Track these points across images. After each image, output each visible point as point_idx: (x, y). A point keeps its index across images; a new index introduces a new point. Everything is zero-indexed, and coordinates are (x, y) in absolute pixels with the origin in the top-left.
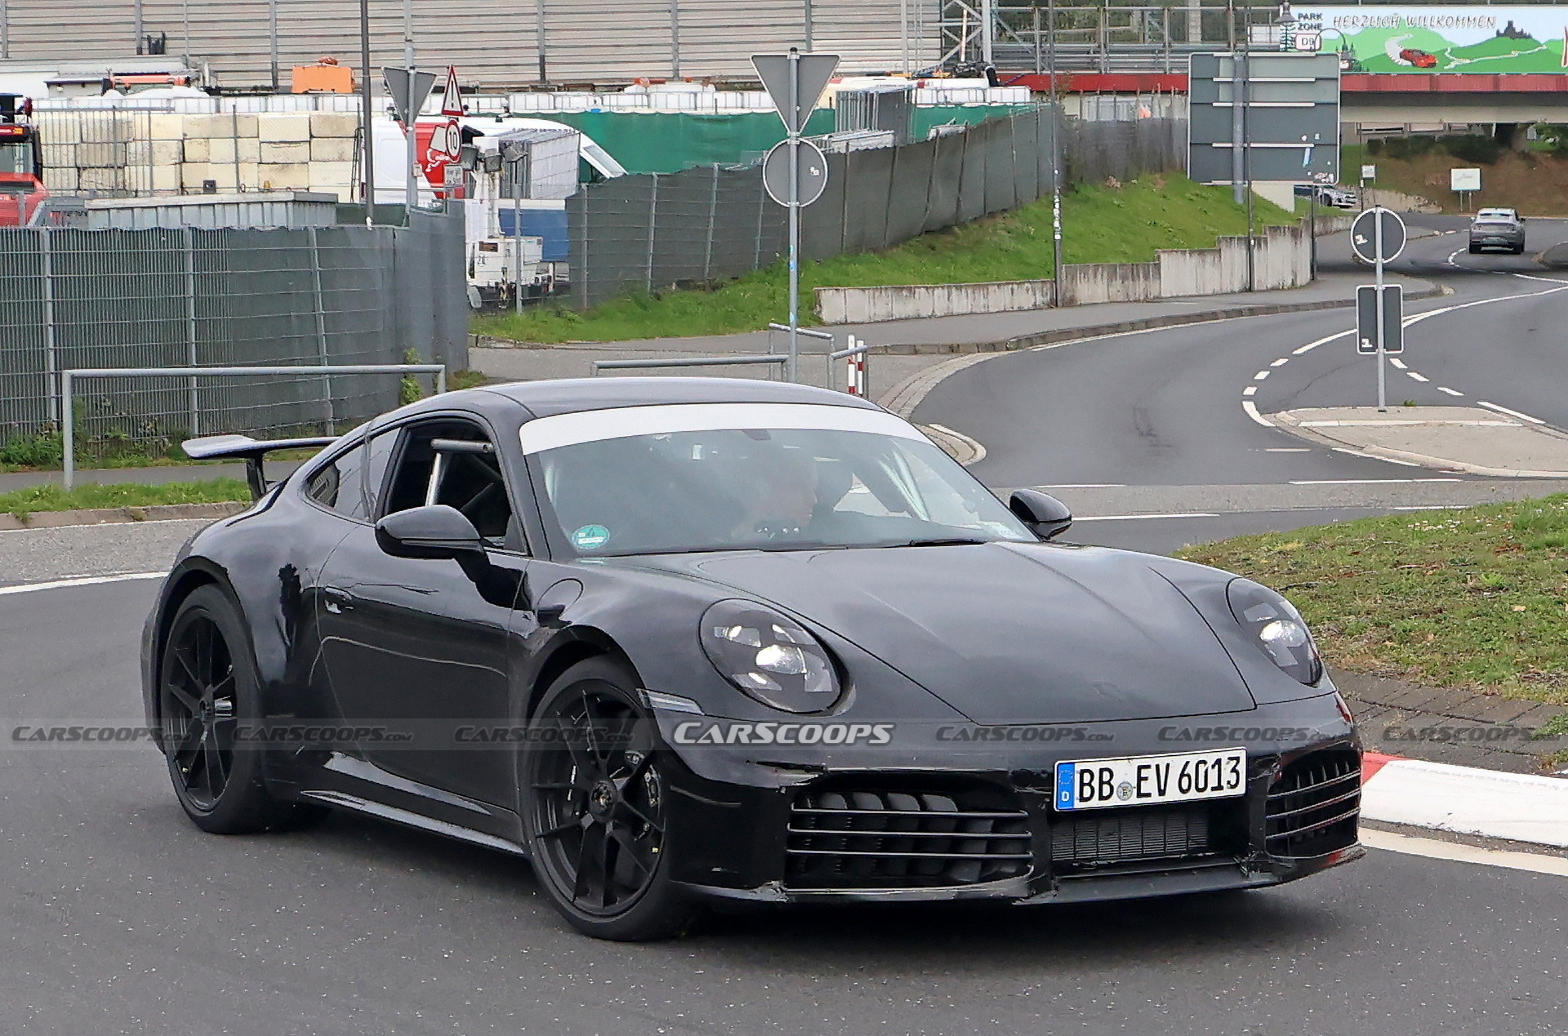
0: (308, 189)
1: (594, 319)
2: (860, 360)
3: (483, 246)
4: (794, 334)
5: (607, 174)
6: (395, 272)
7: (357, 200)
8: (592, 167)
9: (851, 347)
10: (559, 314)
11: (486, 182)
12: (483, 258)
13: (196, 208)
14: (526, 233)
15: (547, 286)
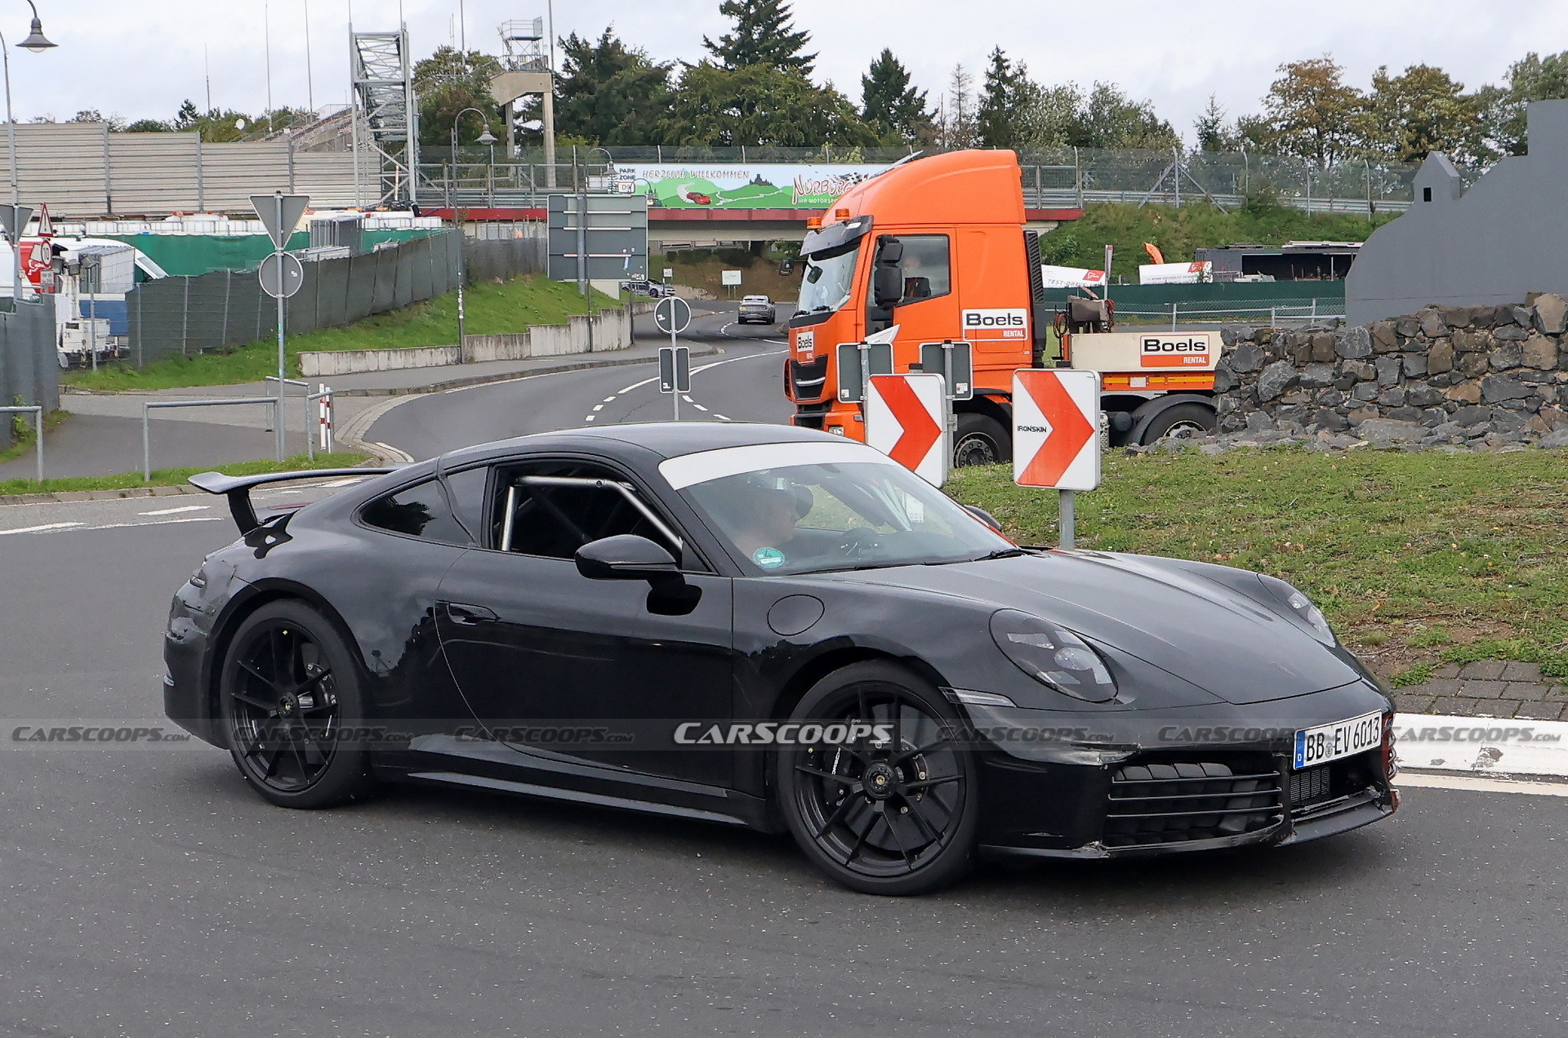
1: (147, 374)
2: (328, 400)
3: (69, 326)
4: (282, 383)
5: (154, 276)
8: (143, 271)
9: (322, 391)
10: (122, 371)
11: (70, 282)
12: (68, 334)
14: (97, 316)
15: (114, 352)
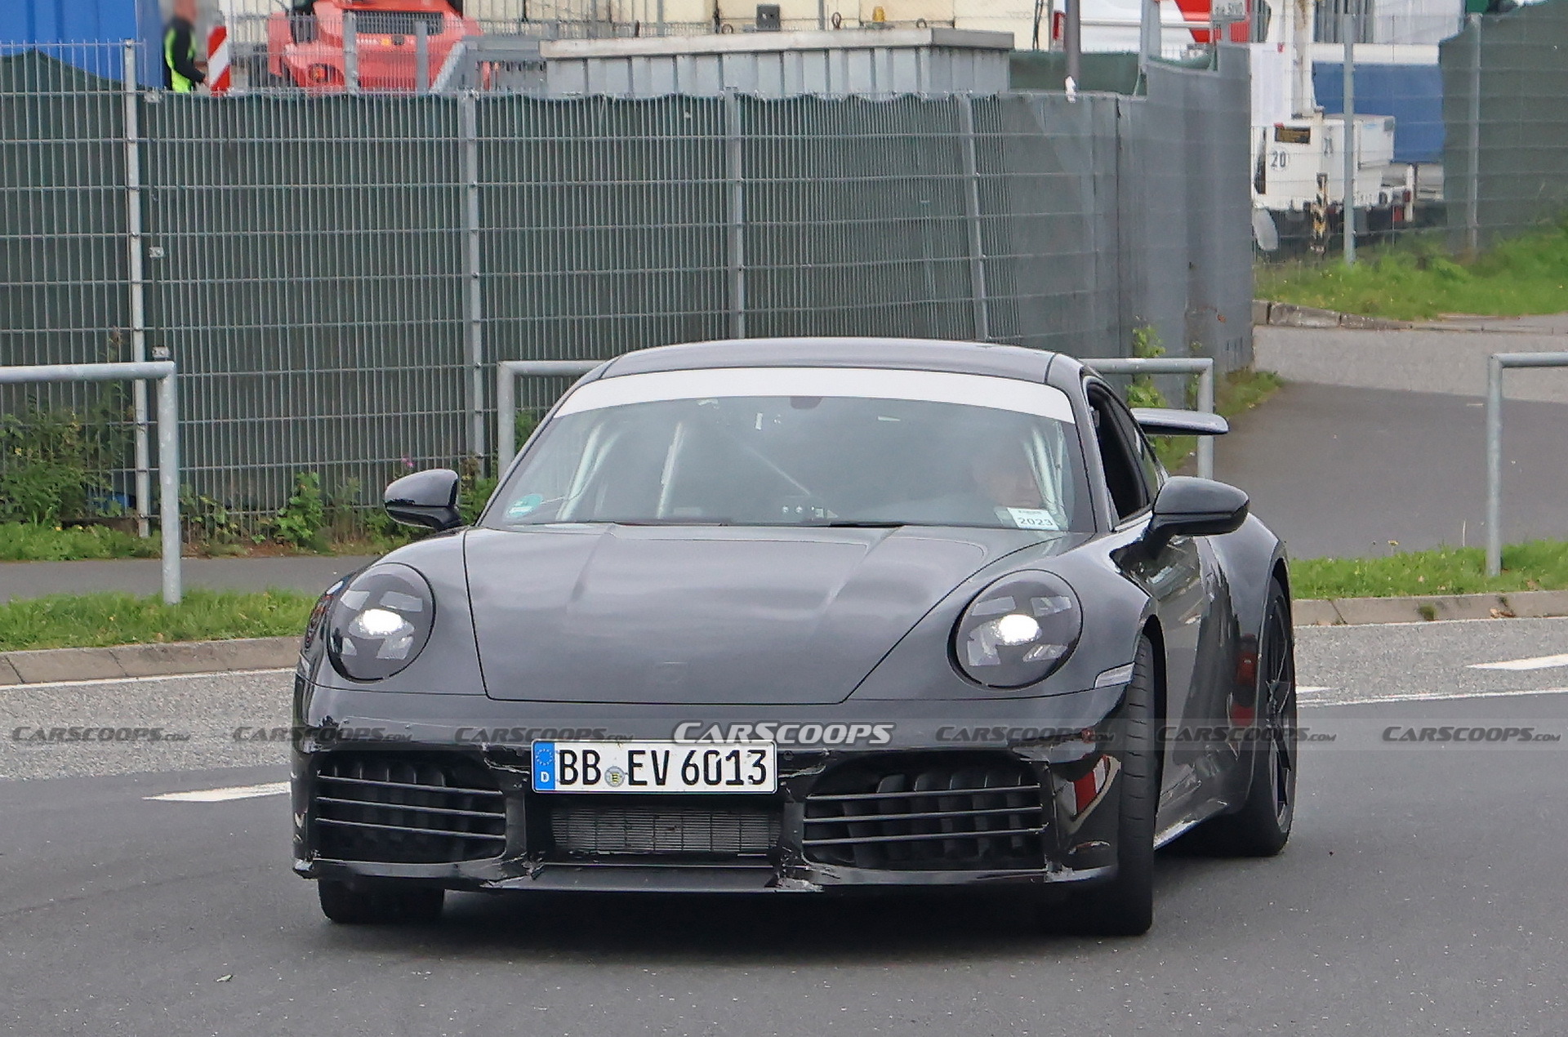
0: (953, 23)
1: (1491, 272)
3: (1282, 134)
6: (1118, 179)
7: (1044, 45)
10: (1423, 264)
11: (1290, 12)
12: (1283, 155)
13: (749, 57)
14: (1364, 108)
15: (1403, 209)
